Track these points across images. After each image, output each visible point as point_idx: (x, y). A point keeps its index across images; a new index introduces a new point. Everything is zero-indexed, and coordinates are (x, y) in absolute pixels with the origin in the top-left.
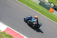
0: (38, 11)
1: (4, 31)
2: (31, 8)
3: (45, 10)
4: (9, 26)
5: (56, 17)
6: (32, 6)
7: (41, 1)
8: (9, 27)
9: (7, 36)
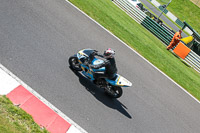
0: (134, 46)
1: (4, 96)
2: (112, 31)
3: (160, 47)
4: (26, 82)
5: (192, 76)
6: (118, 25)
7: (151, 15)
8: (25, 86)
9: (13, 112)
